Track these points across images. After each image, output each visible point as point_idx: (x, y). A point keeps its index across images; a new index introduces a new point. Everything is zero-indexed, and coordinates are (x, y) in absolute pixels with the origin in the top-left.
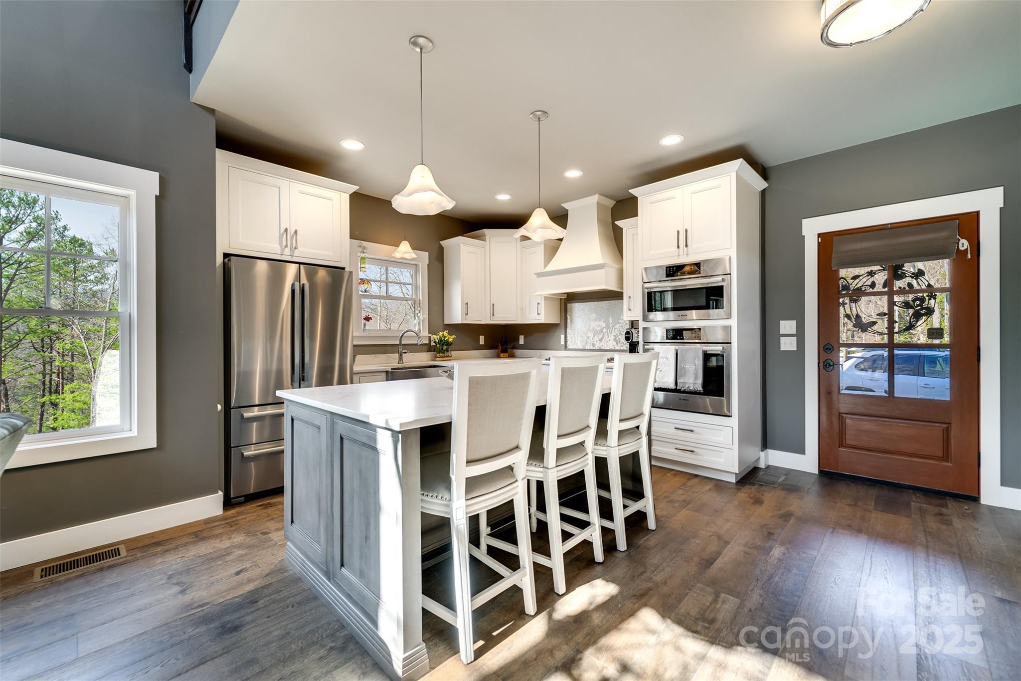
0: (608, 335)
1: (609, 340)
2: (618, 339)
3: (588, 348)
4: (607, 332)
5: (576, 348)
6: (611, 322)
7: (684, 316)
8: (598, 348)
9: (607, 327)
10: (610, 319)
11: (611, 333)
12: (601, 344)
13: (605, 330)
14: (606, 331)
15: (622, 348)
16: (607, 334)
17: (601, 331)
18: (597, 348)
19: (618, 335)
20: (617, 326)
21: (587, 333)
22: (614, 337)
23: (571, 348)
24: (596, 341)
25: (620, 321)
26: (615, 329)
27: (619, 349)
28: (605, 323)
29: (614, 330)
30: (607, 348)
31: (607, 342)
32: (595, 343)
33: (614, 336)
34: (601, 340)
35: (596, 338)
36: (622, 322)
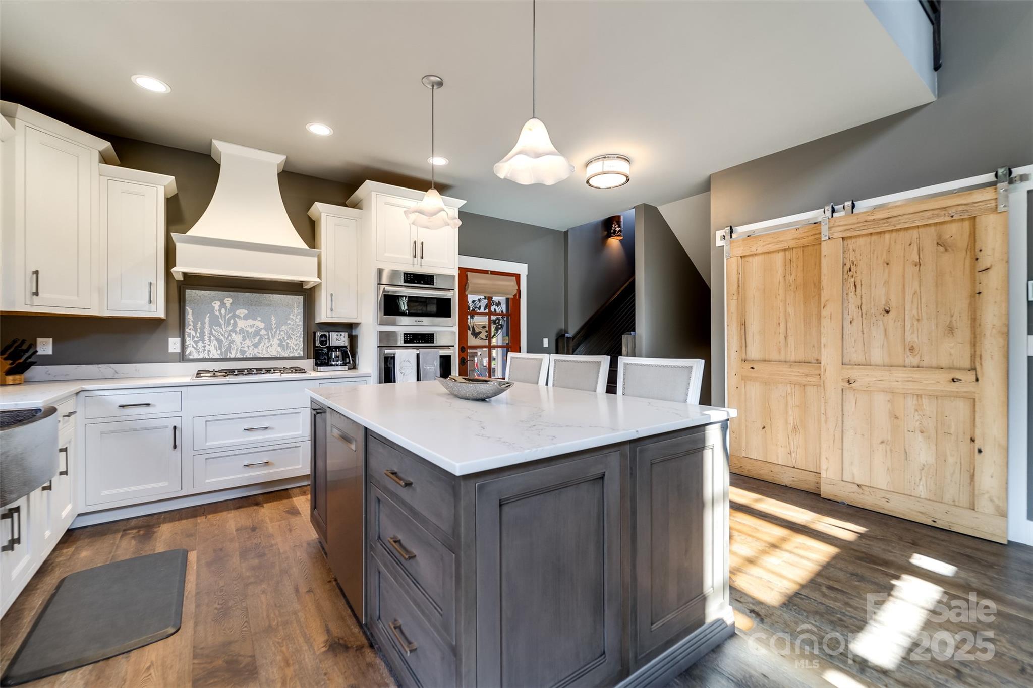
0: (269, 338)
1: (271, 346)
2: (285, 343)
3: (232, 356)
4: (268, 334)
5: (207, 357)
6: (274, 322)
7: (420, 321)
8: (251, 356)
9: (268, 328)
10: (273, 318)
11: (273, 337)
12: (256, 351)
13: (263, 332)
14: (266, 333)
15: (291, 355)
16: (266, 337)
17: (257, 333)
18: (248, 356)
19: (286, 338)
20: (284, 328)
21: (230, 335)
22: (278, 342)
23: (195, 357)
24: (248, 347)
25: (289, 322)
26: (280, 331)
27: (287, 356)
28: (264, 322)
29: (278, 332)
30: (267, 356)
31: (267, 347)
32: (246, 349)
33: (279, 339)
34: (256, 346)
35: (247, 342)
36: (292, 323)
